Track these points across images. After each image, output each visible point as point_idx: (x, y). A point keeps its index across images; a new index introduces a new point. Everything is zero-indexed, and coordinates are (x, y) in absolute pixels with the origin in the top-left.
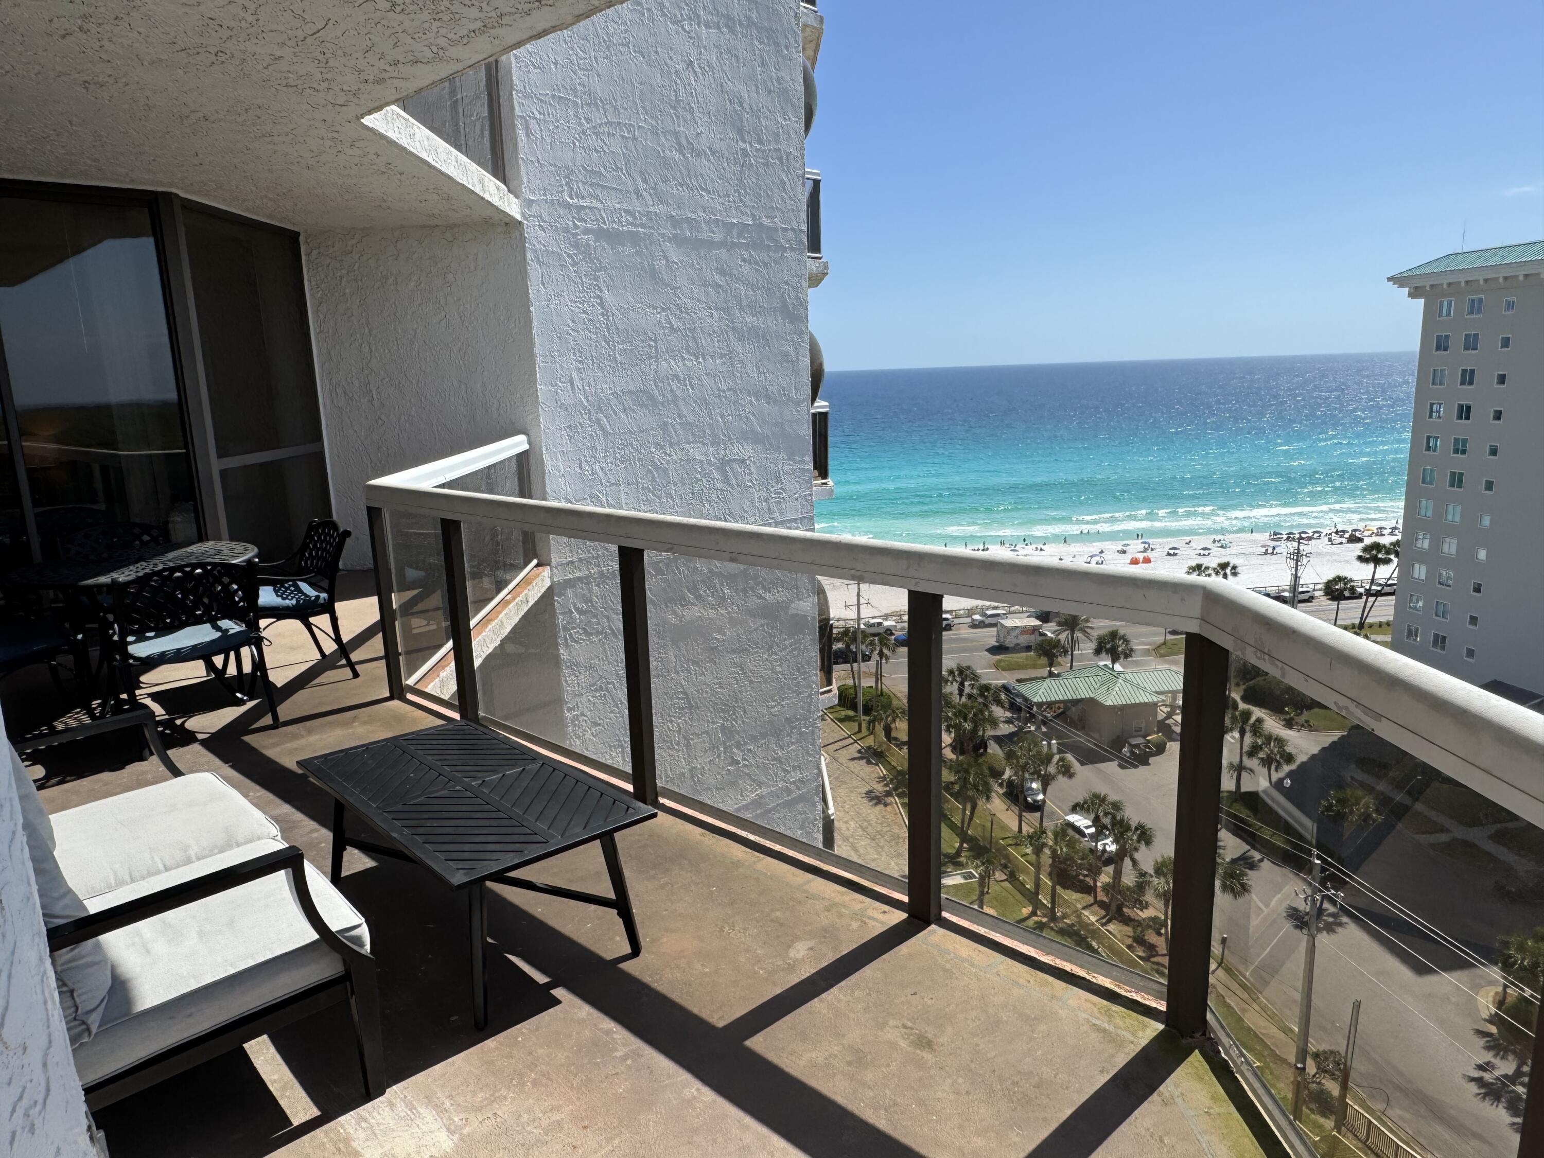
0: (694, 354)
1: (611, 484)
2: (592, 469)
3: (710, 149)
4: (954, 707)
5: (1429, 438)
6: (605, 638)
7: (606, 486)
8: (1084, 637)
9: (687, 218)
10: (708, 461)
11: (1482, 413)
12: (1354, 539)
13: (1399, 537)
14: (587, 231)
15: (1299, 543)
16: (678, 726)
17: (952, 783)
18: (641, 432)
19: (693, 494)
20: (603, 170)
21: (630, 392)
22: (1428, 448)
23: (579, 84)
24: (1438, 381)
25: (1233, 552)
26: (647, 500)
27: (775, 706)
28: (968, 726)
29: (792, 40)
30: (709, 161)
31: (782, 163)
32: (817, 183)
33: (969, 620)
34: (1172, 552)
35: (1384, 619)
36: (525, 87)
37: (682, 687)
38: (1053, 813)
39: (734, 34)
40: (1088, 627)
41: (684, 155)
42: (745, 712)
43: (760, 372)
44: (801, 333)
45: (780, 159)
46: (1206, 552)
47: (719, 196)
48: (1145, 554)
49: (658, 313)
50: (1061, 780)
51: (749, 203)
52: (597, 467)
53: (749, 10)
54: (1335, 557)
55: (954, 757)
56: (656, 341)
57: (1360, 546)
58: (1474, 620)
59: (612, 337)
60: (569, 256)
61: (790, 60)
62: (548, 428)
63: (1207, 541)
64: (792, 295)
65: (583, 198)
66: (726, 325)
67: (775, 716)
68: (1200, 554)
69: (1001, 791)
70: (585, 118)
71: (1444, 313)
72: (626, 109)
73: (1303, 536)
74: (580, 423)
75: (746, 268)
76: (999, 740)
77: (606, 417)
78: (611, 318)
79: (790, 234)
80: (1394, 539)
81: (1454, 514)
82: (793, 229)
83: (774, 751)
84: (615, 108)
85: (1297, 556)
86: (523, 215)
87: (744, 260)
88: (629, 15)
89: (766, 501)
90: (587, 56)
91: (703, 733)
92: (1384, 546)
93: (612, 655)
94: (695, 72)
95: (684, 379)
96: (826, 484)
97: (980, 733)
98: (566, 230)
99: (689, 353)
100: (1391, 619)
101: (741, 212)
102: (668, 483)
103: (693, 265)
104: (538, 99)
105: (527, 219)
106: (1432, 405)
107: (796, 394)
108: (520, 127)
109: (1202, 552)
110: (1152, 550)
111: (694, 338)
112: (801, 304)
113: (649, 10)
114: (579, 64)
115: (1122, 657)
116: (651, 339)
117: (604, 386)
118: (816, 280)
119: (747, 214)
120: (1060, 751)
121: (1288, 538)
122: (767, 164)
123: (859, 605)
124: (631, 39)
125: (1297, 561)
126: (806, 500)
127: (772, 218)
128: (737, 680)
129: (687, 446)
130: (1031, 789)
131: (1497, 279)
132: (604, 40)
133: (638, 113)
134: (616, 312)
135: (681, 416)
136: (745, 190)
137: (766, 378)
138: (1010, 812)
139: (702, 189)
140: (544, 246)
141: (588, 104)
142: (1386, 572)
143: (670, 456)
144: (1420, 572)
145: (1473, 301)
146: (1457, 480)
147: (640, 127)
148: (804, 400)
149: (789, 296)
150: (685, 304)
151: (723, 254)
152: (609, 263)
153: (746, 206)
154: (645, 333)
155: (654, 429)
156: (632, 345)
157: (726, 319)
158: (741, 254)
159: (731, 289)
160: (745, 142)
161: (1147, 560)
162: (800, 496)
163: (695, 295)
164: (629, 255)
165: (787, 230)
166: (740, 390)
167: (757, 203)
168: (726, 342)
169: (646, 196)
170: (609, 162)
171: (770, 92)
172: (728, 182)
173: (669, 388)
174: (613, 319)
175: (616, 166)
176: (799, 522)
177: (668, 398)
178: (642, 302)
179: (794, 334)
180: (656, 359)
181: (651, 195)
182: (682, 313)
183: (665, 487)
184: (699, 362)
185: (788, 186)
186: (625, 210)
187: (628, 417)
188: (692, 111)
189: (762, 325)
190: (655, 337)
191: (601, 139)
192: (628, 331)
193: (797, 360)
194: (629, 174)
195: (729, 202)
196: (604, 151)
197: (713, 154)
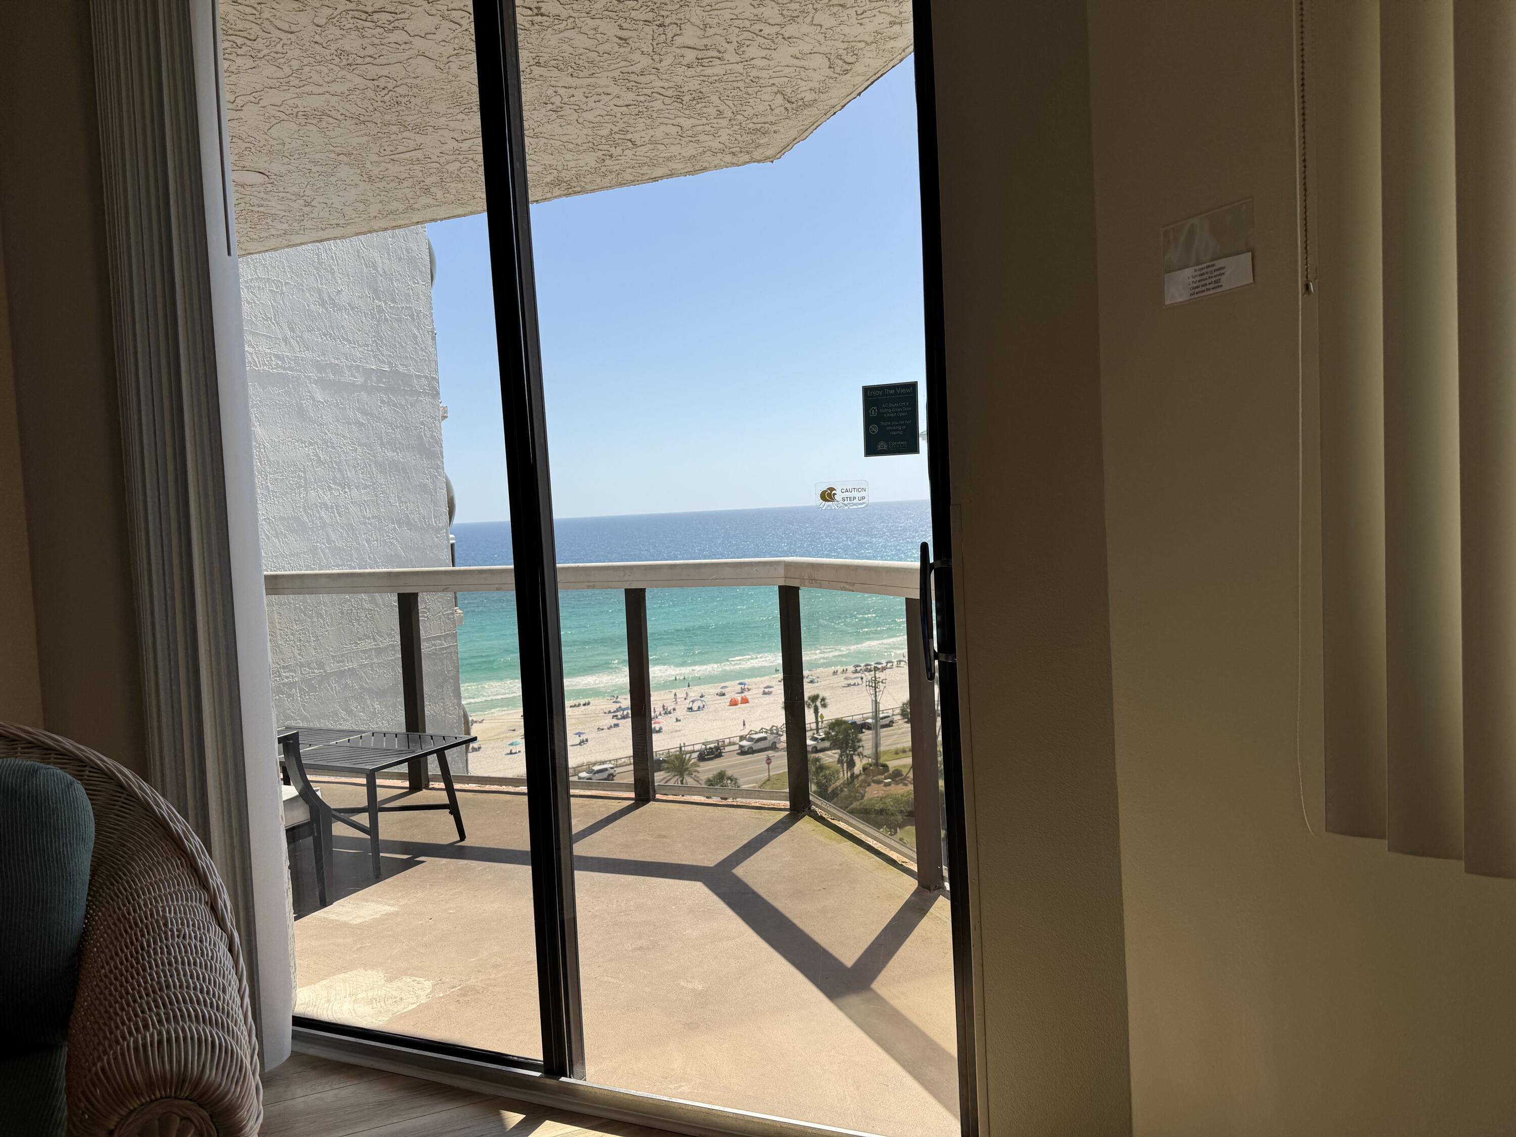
0: (340, 485)
3: (350, 304)
9: (331, 364)
15: (875, 673)
18: (293, 555)
19: (342, 613)
20: (254, 319)
21: (282, 519)
30: (349, 314)
31: (413, 319)
34: (767, 690)
41: (326, 309)
43: (402, 502)
45: (412, 316)
47: (359, 345)
48: (743, 695)
49: (306, 447)
51: (385, 352)
56: (305, 472)
59: (264, 468)
61: (417, 234)
64: (428, 435)
66: (369, 459)
72: (274, 268)
73: (879, 666)
75: (385, 409)
78: (263, 451)
79: (424, 381)
82: (426, 377)
84: (265, 266)
85: (875, 684)
87: (383, 402)
95: (332, 507)
99: (335, 483)
101: (379, 360)
103: (338, 405)
107: (436, 522)
110: (749, 690)
111: (340, 470)
112: (437, 443)
116: (300, 470)
119: (385, 363)
121: (866, 670)
122: (400, 320)
125: (875, 688)
126: (449, 619)
127: (406, 366)
133: (285, 272)
134: (267, 445)
135: (329, 541)
136: (382, 342)
137: (407, 507)
139: (344, 339)
147: (286, 283)
148: (443, 528)
149: (425, 434)
150: (331, 439)
151: (364, 396)
152: (260, 401)
153: (383, 355)
154: (294, 465)
155: (304, 553)
156: (282, 475)
157: (369, 454)
158: (380, 397)
159: (373, 427)
160: (380, 300)
161: (745, 701)
162: (443, 615)
163: (340, 432)
164: (278, 394)
165: (420, 377)
166: (384, 518)
167: (393, 353)
168: (370, 474)
169: (293, 343)
170: (260, 312)
171: (400, 259)
172: (367, 334)
173: (318, 515)
174: (265, 452)
175: (266, 316)
176: (442, 639)
177: (317, 524)
178: (291, 437)
179: (431, 468)
180: (306, 488)
181: (298, 343)
182: (328, 447)
183: (316, 607)
184: (345, 492)
185: (419, 339)
186: (275, 356)
187: (280, 542)
188: (333, 273)
189: (402, 460)
190: (304, 468)
191: (252, 292)
192: (278, 463)
193: (435, 492)
194: (278, 324)
195: (368, 350)
196: (255, 303)
197: (352, 309)
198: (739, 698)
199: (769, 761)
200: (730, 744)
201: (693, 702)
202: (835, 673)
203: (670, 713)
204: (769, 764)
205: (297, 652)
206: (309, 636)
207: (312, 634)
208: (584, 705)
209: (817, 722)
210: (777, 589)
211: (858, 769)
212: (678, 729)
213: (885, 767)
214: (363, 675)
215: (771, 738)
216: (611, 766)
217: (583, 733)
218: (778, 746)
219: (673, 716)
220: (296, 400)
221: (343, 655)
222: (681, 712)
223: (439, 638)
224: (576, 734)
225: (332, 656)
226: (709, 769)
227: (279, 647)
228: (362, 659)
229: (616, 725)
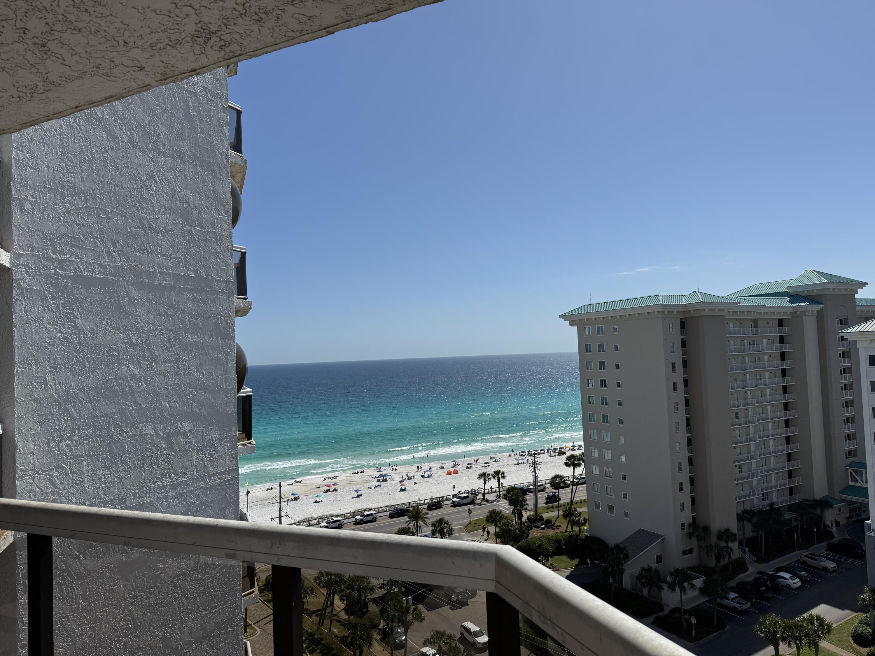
0: (148, 360)
1: (75, 457)
2: (59, 447)
3: (165, 228)
4: (345, 582)
5: (589, 397)
6: (62, 580)
7: (71, 458)
8: (424, 524)
9: (147, 271)
10: (156, 434)
11: (611, 384)
12: (561, 453)
13: (583, 451)
14: (65, 277)
15: (535, 457)
16: (125, 643)
17: (346, 637)
18: (103, 416)
19: (144, 459)
20: (81, 237)
21: (95, 388)
22: (590, 403)
23: (66, 181)
24: (589, 367)
25: (502, 464)
26: (106, 467)
27: (207, 614)
28: (355, 594)
29: (224, 170)
30: (164, 235)
31: (216, 240)
32: (243, 254)
33: (353, 520)
34: (469, 466)
35: (582, 498)
36: (21, 180)
37: (130, 611)
38: (413, 648)
39: (184, 162)
40: (426, 518)
41: (145, 231)
42: (182, 624)
43: (199, 372)
44: (230, 346)
45: (216, 238)
46: (487, 465)
47: (171, 258)
48: (455, 468)
49: (121, 333)
50: (416, 624)
51: (192, 263)
52: (63, 445)
53: (195, 150)
54: (553, 464)
55: (347, 617)
56: (118, 352)
57: (565, 457)
58: (625, 496)
59: (82, 349)
60: (50, 293)
61: (223, 181)
62: (22, 417)
63: (487, 459)
64: (224, 322)
65: (64, 254)
66: (174, 341)
67: (207, 622)
68: (484, 467)
69: (379, 637)
70: (69, 203)
71: (587, 334)
72: (103, 200)
73: (537, 452)
74: (50, 412)
75: (189, 304)
76: (375, 601)
77: (74, 407)
78: (82, 336)
79: (222, 284)
80: (580, 452)
81: (607, 437)
82: (224, 281)
83: (206, 651)
84: (94, 198)
85: (534, 465)
86: (12, 263)
87: (188, 299)
88: (108, 143)
89: (202, 460)
90: (74, 165)
91: (146, 646)
92: (577, 456)
93: (67, 593)
94: (155, 182)
95: (140, 378)
96: (250, 443)
97: (363, 598)
98: (49, 275)
99: (144, 360)
100: (586, 497)
101: (187, 268)
102: (123, 453)
103: (150, 301)
104: (32, 188)
105: (16, 267)
106: (588, 380)
107: (226, 386)
108: (15, 205)
109: (485, 465)
110: (458, 465)
111: (149, 350)
112: (230, 328)
113: (123, 142)
114: (67, 169)
115: (447, 535)
116: (115, 351)
117: (73, 384)
118: (242, 312)
119: (192, 271)
120: (414, 604)
121: (528, 454)
122: (206, 241)
123: (280, 517)
124: (109, 158)
125: (535, 468)
126: (233, 458)
127: (209, 273)
128: (176, 598)
129: (141, 425)
130: (398, 632)
131: (608, 317)
132: (88, 156)
133: (111, 203)
134: (86, 332)
135: (136, 404)
136: (190, 256)
137: (203, 376)
138: (385, 652)
139: (159, 253)
140: (29, 285)
141: (72, 195)
142: (580, 471)
143: (126, 432)
144: (596, 470)
145: (599, 327)
146: (605, 419)
147: (112, 212)
148: (232, 390)
149: (221, 322)
150: (143, 326)
151: (173, 294)
152: (83, 299)
153: (191, 265)
154: (110, 347)
155: (114, 414)
156: (99, 355)
157: (174, 337)
158: (187, 295)
159: (179, 317)
160: (191, 226)
161: (456, 472)
162: (228, 455)
163: (151, 321)
164: (100, 293)
165: (220, 281)
166: (184, 384)
167: (199, 264)
168: (174, 352)
169: (115, 255)
170: (87, 232)
171: (208, 198)
172: (178, 250)
173: (127, 384)
174: (84, 337)
175: (92, 235)
176: (227, 473)
177: (126, 391)
178: (108, 326)
179: (225, 346)
180: (119, 364)
181: (119, 255)
182: (140, 333)
183: (121, 456)
184: (152, 366)
185: (221, 254)
186: (98, 264)
187: (92, 406)
188: (152, 205)
189: (201, 341)
190: (118, 349)
191: (82, 217)
192: (95, 345)
193: (227, 363)
194: (102, 240)
195: (178, 262)
196: (83, 225)
197: (167, 231)
198: (452, 470)
199: (470, 512)
200: (447, 500)
201: (425, 472)
202: (510, 456)
203: (411, 478)
204: (470, 513)
205: (101, 492)
206: (114, 479)
207: (116, 477)
208: (361, 473)
209: (499, 487)
210: (484, 594)
211: (524, 519)
212: (415, 489)
213: (542, 518)
214: (159, 506)
215: (471, 496)
216: (375, 512)
217: (359, 490)
218: (475, 502)
219: (413, 481)
220: (115, 298)
221: (143, 492)
222: (418, 478)
223: (224, 473)
224: (355, 491)
225: (133, 493)
226: (434, 516)
227: (85, 490)
228: (159, 493)
229: (379, 486)
